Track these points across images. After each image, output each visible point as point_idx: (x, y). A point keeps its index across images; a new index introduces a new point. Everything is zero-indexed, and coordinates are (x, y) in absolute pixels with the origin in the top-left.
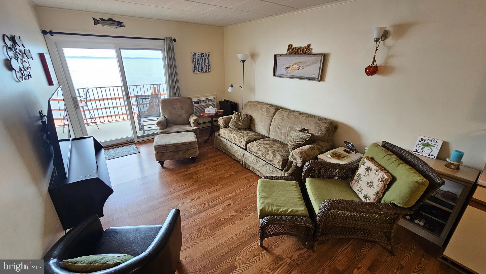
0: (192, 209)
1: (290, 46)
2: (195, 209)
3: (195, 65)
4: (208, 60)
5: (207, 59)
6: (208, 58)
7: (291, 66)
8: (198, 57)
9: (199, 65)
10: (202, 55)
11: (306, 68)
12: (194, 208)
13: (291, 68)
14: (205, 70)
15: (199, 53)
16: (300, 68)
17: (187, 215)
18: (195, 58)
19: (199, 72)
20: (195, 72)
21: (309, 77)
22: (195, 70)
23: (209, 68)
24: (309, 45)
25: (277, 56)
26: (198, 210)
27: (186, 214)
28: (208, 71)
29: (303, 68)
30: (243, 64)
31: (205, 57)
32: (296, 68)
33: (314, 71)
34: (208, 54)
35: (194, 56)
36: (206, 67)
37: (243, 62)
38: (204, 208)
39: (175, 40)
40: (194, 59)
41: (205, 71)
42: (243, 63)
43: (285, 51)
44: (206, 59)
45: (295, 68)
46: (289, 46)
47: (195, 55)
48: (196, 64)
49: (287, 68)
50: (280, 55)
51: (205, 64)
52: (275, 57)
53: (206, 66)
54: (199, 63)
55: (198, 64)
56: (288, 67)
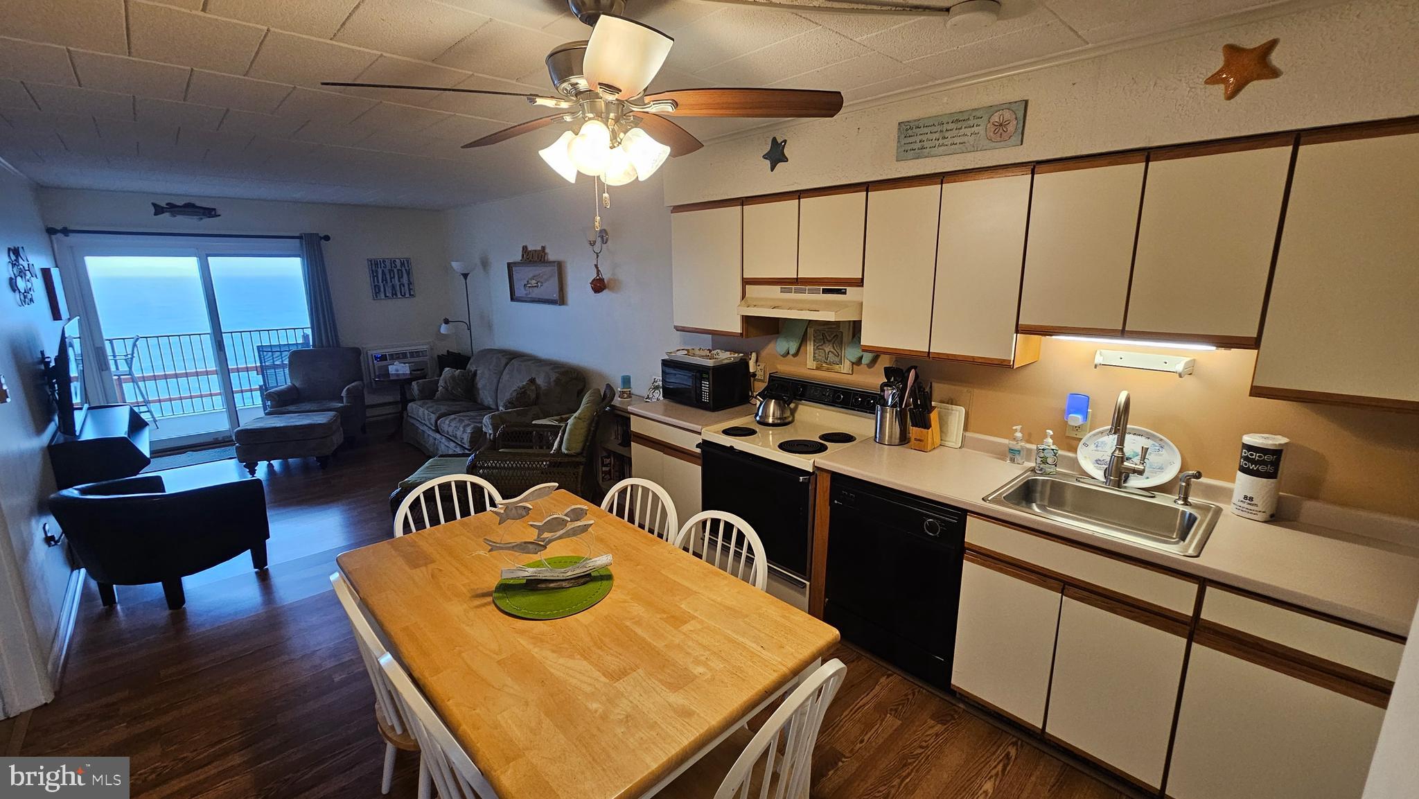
1: (525, 249)
3: (376, 283)
4: (408, 274)
5: (404, 271)
6: (406, 270)
7: (529, 282)
8: (383, 268)
9: (387, 282)
10: (393, 265)
11: (545, 285)
13: (529, 285)
14: (401, 292)
15: (387, 261)
16: (539, 284)
18: (377, 272)
19: (386, 296)
20: (377, 297)
21: (550, 299)
22: (376, 293)
23: (410, 290)
24: (543, 248)
25: (512, 265)
28: (407, 295)
29: (542, 284)
30: (464, 281)
31: (399, 267)
33: (550, 289)
34: (406, 263)
35: (374, 267)
36: (402, 288)
37: (465, 276)
39: (327, 238)
40: (374, 274)
41: (401, 295)
42: (466, 279)
43: (518, 258)
44: (402, 272)
45: (534, 285)
46: (523, 248)
47: (374, 265)
48: (378, 282)
49: (524, 285)
50: (515, 264)
51: (399, 281)
52: (509, 265)
53: (402, 286)
54: (386, 280)
55: (382, 282)
56: (526, 283)
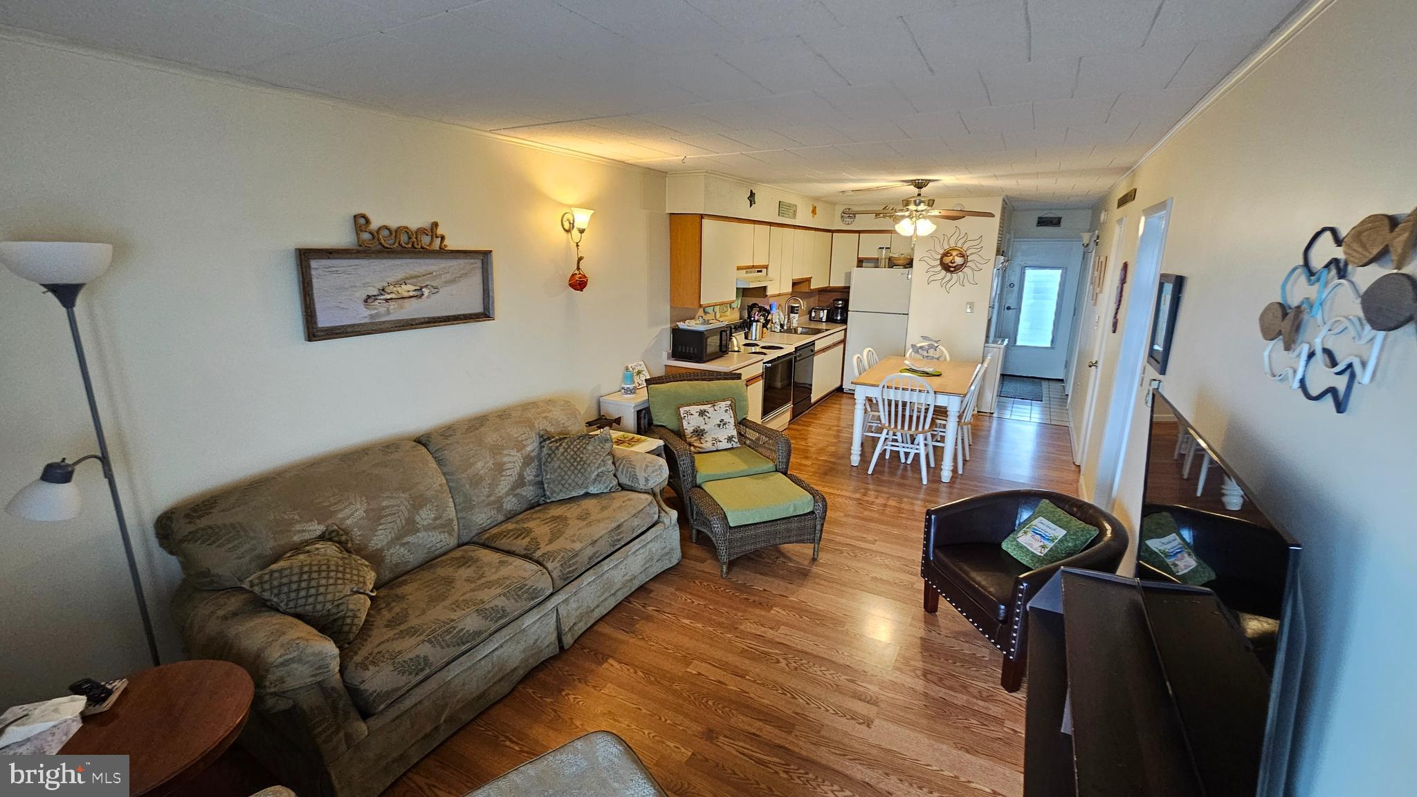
0: (825, 679)
1: (361, 222)
2: (819, 673)
7: (388, 290)
12: (818, 677)
13: (389, 297)
16: (426, 291)
17: (846, 677)
21: (461, 315)
24: (433, 225)
26: (816, 666)
27: (847, 680)
29: (437, 290)
32: (411, 294)
37: (68, 292)
38: (801, 660)
43: (343, 238)
45: (406, 294)
46: (356, 220)
49: (369, 297)
50: (321, 252)
56: (374, 294)
